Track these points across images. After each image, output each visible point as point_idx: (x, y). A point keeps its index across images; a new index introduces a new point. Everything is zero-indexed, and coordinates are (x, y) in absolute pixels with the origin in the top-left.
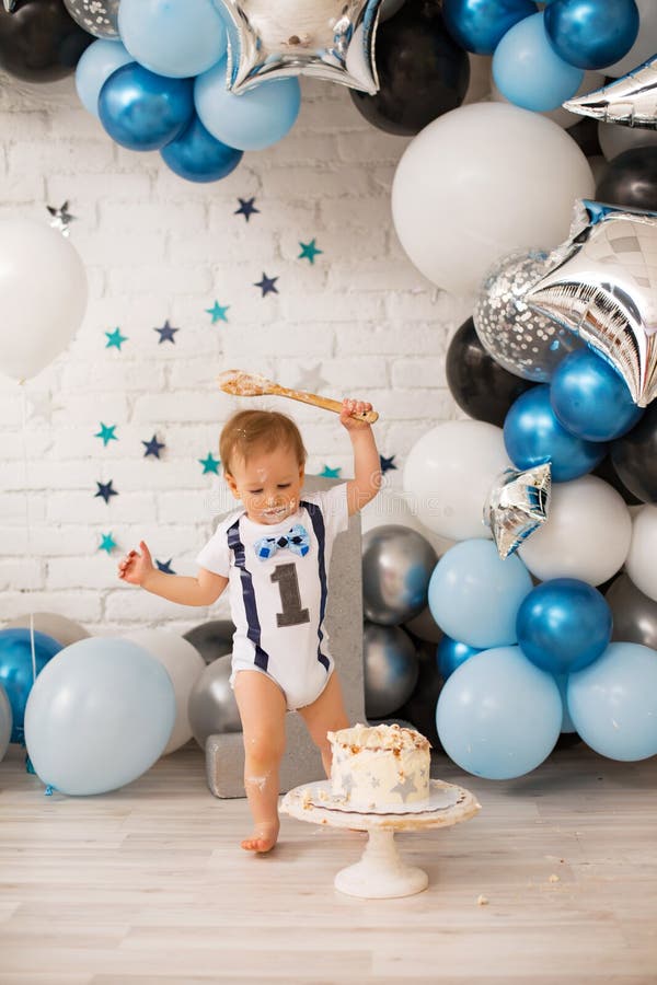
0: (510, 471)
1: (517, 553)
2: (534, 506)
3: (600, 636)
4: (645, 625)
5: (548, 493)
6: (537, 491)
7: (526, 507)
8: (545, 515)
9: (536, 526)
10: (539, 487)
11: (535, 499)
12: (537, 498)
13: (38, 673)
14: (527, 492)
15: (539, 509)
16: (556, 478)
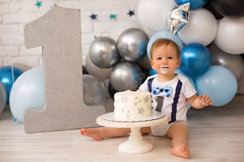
0: (175, 6)
1: (177, 35)
2: (184, 17)
3: (207, 63)
4: (221, 61)
5: (189, 13)
6: (185, 12)
7: (181, 18)
8: (188, 20)
9: (185, 24)
10: (186, 11)
11: (184, 15)
12: (185, 14)
13: (15, 80)
14: (181, 12)
15: (186, 18)
16: (192, 8)
